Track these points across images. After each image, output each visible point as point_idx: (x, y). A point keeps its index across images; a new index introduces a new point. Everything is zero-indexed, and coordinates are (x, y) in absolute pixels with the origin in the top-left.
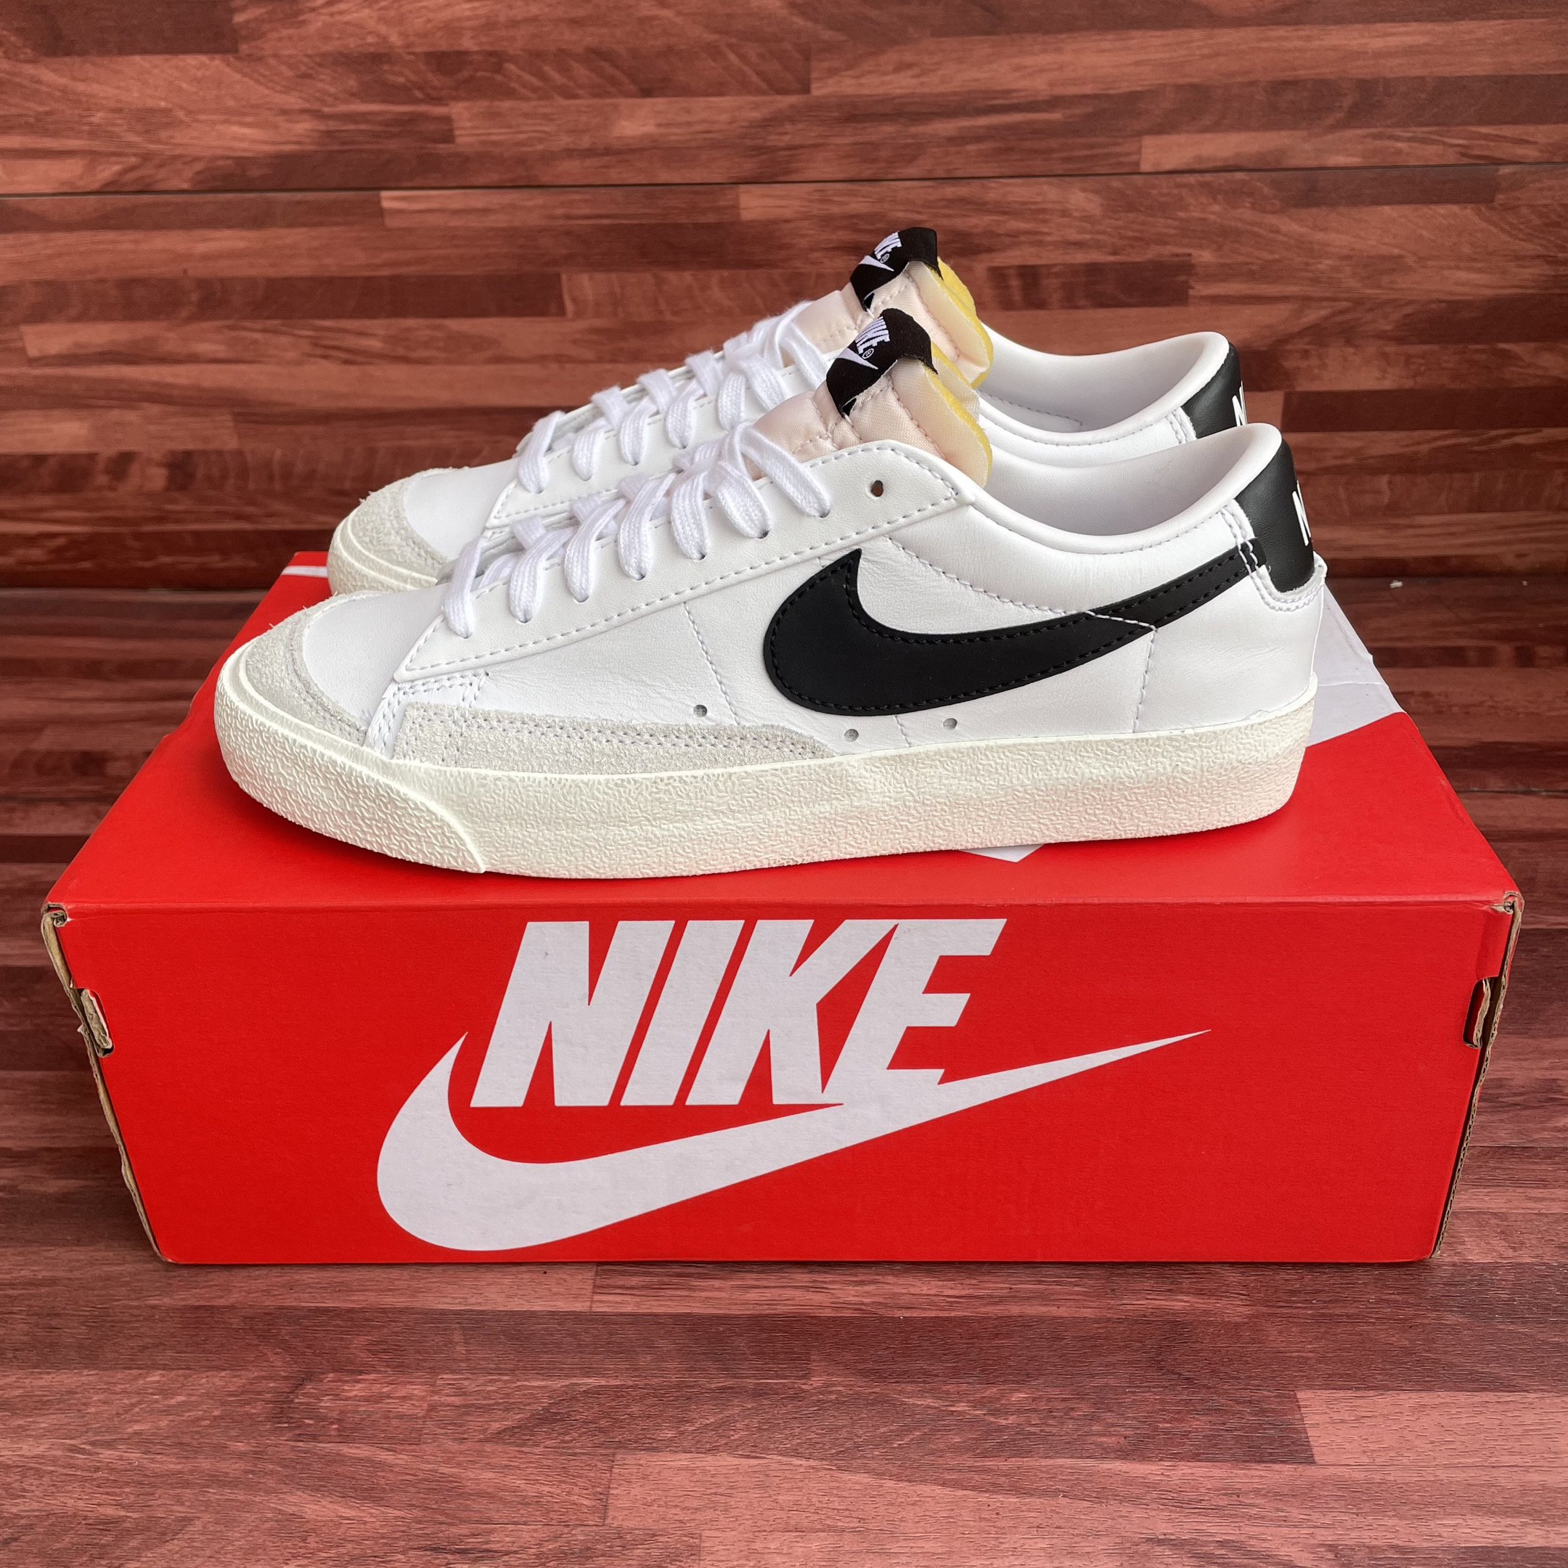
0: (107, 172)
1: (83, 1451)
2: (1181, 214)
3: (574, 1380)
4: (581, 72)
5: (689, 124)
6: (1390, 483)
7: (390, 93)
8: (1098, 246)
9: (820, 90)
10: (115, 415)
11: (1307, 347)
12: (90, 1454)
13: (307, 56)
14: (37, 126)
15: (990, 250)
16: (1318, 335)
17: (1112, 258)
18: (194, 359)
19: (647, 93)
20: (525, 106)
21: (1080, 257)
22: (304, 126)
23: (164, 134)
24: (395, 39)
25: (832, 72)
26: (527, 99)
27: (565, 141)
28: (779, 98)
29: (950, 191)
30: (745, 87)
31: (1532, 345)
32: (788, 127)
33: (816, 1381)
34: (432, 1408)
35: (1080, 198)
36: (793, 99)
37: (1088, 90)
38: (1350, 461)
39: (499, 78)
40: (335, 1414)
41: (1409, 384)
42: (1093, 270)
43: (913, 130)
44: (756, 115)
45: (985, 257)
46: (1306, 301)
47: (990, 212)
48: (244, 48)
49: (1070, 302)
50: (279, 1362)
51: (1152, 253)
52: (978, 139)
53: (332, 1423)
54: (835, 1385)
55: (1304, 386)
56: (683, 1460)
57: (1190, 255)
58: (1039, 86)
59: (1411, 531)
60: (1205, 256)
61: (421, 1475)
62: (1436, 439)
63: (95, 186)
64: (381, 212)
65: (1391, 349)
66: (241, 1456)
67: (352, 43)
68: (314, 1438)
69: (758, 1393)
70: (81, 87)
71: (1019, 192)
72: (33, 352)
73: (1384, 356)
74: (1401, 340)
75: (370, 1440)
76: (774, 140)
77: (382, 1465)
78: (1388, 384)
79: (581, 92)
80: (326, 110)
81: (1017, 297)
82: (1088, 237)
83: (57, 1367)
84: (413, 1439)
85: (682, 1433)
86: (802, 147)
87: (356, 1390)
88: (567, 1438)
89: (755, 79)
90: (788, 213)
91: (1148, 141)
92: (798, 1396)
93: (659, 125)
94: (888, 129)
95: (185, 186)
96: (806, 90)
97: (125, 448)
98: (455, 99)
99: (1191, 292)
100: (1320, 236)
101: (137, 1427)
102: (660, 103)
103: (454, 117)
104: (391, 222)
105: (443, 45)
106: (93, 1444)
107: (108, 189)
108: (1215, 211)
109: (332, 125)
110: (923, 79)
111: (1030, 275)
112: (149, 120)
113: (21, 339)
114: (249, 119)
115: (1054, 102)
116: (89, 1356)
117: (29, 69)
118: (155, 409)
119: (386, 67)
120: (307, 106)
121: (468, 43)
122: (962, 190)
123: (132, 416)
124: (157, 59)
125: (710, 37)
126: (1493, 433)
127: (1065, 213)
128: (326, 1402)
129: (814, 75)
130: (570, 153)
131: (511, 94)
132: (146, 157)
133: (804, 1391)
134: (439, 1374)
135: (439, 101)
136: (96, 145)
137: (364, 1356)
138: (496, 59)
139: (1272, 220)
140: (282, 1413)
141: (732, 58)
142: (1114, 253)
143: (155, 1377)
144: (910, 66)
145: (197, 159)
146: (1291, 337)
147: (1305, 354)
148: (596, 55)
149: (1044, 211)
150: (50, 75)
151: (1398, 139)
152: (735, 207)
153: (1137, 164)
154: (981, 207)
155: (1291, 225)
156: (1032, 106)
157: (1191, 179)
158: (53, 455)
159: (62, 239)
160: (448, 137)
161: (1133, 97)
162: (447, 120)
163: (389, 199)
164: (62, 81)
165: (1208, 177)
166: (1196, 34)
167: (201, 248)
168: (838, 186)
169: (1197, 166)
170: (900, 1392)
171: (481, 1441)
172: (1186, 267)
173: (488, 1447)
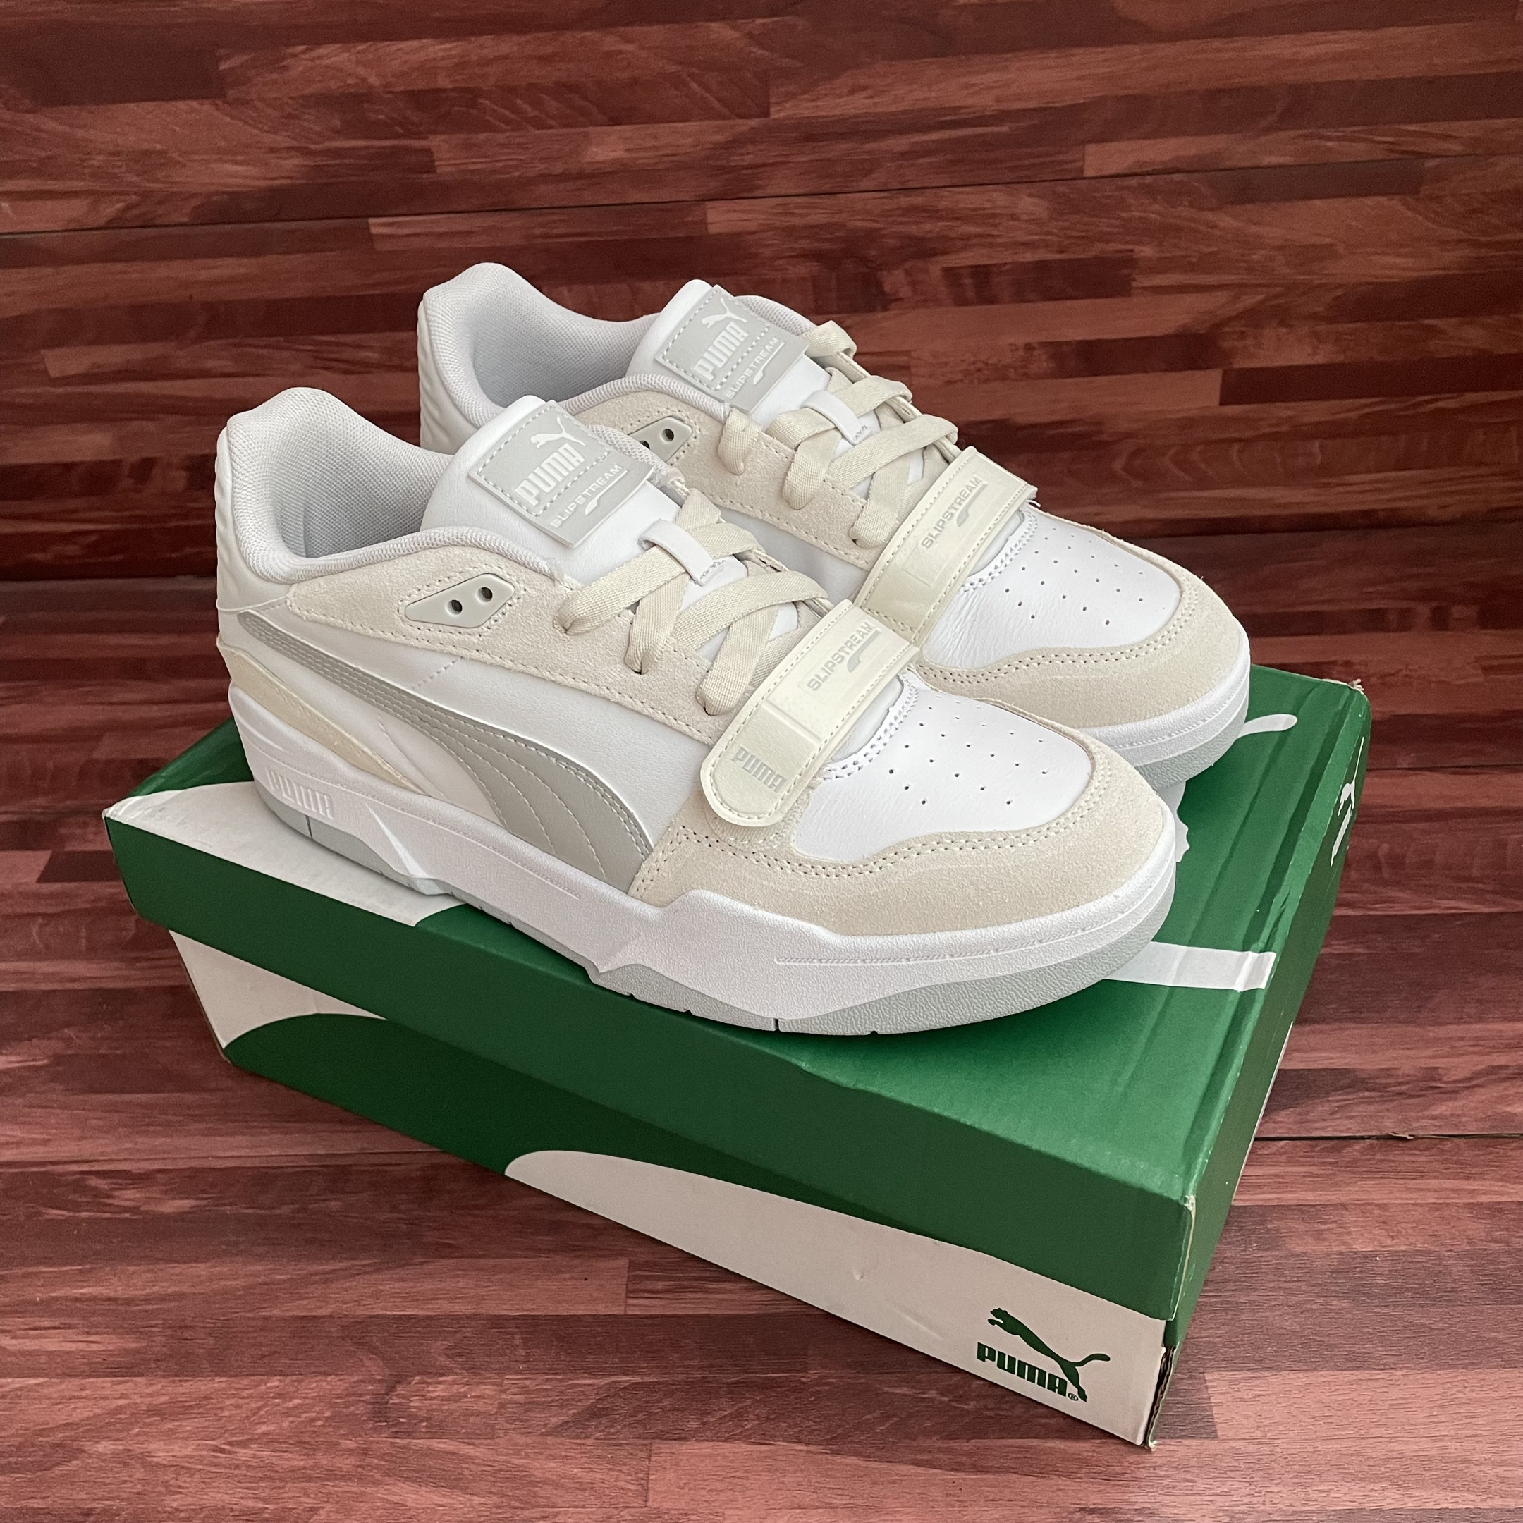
0: (110, 209)
1: (222, 1451)
2: (1124, 214)
3: (615, 1378)
4: (552, 105)
5: (655, 148)
6: (1321, 446)
7: (371, 130)
8: (1046, 245)
9: (777, 114)
10: (135, 425)
11: (1244, 329)
12: (229, 1453)
13: (291, 98)
14: (42, 169)
15: (944, 253)
16: (1254, 318)
17: (1058, 256)
18: (205, 374)
19: (615, 121)
20: (501, 138)
21: (1029, 257)
22: (292, 163)
23: (160, 175)
24: (374, 80)
25: (790, 96)
26: (504, 131)
27: (541, 167)
28: (740, 121)
29: (904, 201)
30: (707, 113)
31: (1455, 320)
32: (750, 148)
33: (813, 1374)
34: (502, 1406)
35: (1028, 204)
36: (754, 123)
37: (1033, 104)
38: (1285, 428)
39: (474, 111)
40: (423, 1413)
41: (1340, 358)
42: (1042, 266)
43: (868, 146)
44: (719, 138)
45: (939, 258)
46: (1241, 288)
47: (942, 219)
48: (232, 93)
49: (1019, 298)
50: (374, 1367)
51: (1097, 249)
52: (929, 153)
53: (422, 1421)
54: (829, 1377)
55: (1240, 363)
56: (707, 1447)
57: (1132, 251)
58: (987, 102)
59: (1341, 489)
60: (1147, 251)
61: (497, 1466)
62: (1365, 406)
63: (102, 222)
64: (371, 238)
65: (1323, 328)
66: (351, 1451)
67: (334, 84)
68: (409, 1435)
69: (765, 1386)
70: (80, 133)
71: (969, 199)
72: (54, 373)
73: (1316, 335)
74: (1331, 320)
75: (454, 1436)
76: (735, 160)
77: (465, 1458)
78: (1320, 359)
79: (552, 123)
80: (313, 147)
81: (970, 294)
82: (1036, 237)
83: (193, 1374)
84: (489, 1433)
85: (704, 1424)
86: (764, 165)
87: (438, 1391)
88: (612, 1430)
89: (716, 104)
90: (753, 226)
91: (1091, 148)
92: (800, 1388)
93: (628, 150)
94: (843, 147)
95: (185, 220)
96: (766, 114)
97: (146, 455)
98: (435, 133)
99: (1134, 284)
100: (1254, 229)
101: (264, 1428)
102: (627, 129)
103: (433, 149)
104: (380, 246)
105: (420, 85)
106: (230, 1444)
107: (111, 225)
108: (1155, 211)
109: (320, 161)
110: (876, 100)
111: (982, 274)
112: (146, 160)
113: (42, 361)
114: (240, 158)
115: (1001, 117)
116: (219, 1365)
117: (29, 117)
118: (171, 419)
119: (366, 106)
120: (294, 143)
121: (443, 82)
122: (917, 200)
123: (150, 426)
124: (150, 105)
125: (674, 68)
126: (1420, 399)
127: (1014, 217)
128: (415, 1403)
129: (773, 100)
130: (545, 178)
131: (488, 127)
132: (146, 195)
133: (803, 1383)
134: (506, 1374)
135: (419, 135)
136: (96, 186)
137: (442, 1360)
138: (471, 95)
139: (1210, 216)
140: (380, 1412)
141: (694, 86)
142: (1061, 252)
143: (274, 1382)
144: (864, 88)
145: (194, 195)
146: (1228, 321)
147: (1243, 335)
148: (564, 89)
149: (994, 215)
150: (49, 123)
151: (1329, 139)
152: (704, 222)
153: (1082, 170)
154: (934, 214)
155: (1226, 221)
156: (981, 121)
157: (1134, 182)
158: (82, 463)
159: (73, 271)
160: (430, 168)
161: (1074, 109)
162: (427, 152)
163: (377, 226)
164: (61, 128)
165: (1148, 179)
166: (1136, 49)
167: (204, 275)
168: (799, 200)
169: (1138, 170)
170: (881, 1382)
171: (542, 1434)
172: (1129, 261)
173: (550, 1440)
